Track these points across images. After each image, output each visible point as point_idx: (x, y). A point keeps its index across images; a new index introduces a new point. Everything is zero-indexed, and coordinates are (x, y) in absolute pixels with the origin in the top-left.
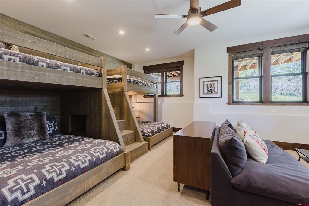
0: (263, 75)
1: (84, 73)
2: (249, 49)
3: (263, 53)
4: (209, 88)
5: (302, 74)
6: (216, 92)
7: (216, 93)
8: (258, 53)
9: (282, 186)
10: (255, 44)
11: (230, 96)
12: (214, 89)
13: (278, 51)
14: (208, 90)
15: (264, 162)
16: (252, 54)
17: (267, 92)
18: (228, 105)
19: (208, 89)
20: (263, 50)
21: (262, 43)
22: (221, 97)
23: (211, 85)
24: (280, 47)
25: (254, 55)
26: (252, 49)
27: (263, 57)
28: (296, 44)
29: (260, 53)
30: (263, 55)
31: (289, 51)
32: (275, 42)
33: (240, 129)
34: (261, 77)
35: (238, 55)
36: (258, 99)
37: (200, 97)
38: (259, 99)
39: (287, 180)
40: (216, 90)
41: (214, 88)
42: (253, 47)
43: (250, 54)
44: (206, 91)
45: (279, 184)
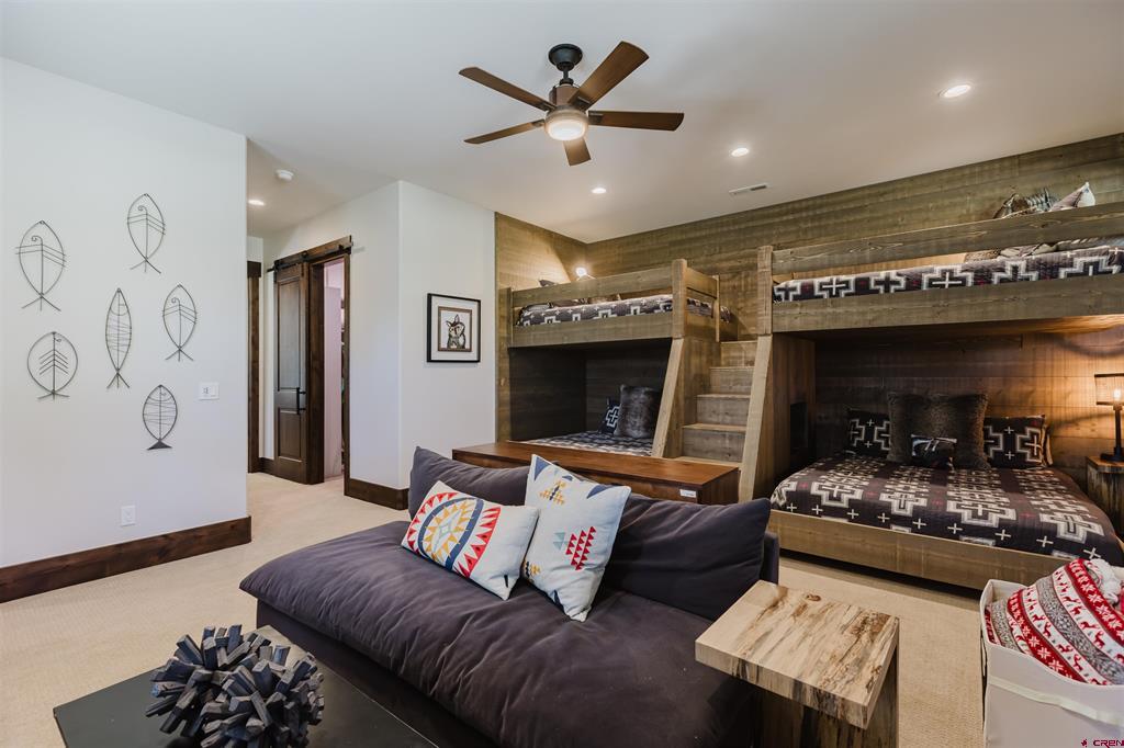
1: (638, 311)
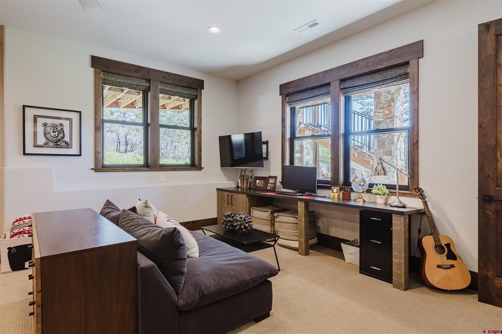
0: (149, 122)
2: (131, 74)
3: (149, 87)
4: (50, 133)
5: (190, 130)
6: (66, 143)
7: (68, 145)
8: (142, 84)
9: (231, 277)
10: (140, 68)
11: (97, 154)
12: (63, 137)
13: (168, 90)
14: (47, 139)
15: (197, 255)
16: (134, 83)
17: (155, 150)
18: (93, 171)
19: (48, 136)
20: (150, 82)
21: (149, 70)
22: (80, 155)
23: (55, 127)
24: (169, 85)
25: (137, 85)
26: (135, 74)
27: (149, 94)
28: (186, 87)
29: (146, 85)
30: (149, 90)
31: (179, 94)
32: (165, 75)
33: (146, 213)
34: (146, 125)
35: (112, 78)
36: (141, 162)
37: (24, 154)
38: (144, 161)
39: (234, 267)
40: (67, 139)
41: (64, 135)
42: (137, 72)
43: (132, 82)
44: (41, 140)
45: (229, 276)
